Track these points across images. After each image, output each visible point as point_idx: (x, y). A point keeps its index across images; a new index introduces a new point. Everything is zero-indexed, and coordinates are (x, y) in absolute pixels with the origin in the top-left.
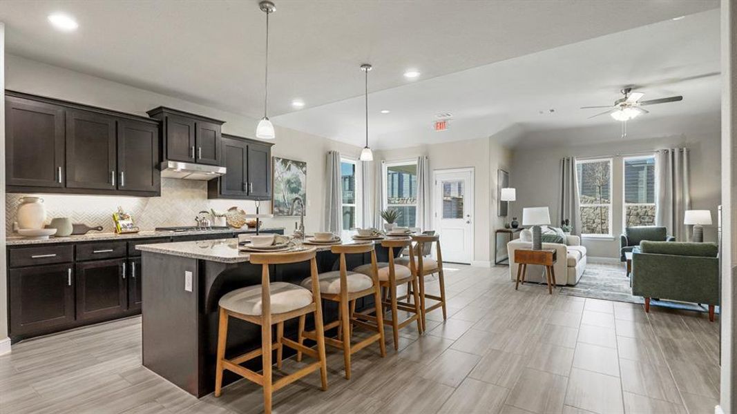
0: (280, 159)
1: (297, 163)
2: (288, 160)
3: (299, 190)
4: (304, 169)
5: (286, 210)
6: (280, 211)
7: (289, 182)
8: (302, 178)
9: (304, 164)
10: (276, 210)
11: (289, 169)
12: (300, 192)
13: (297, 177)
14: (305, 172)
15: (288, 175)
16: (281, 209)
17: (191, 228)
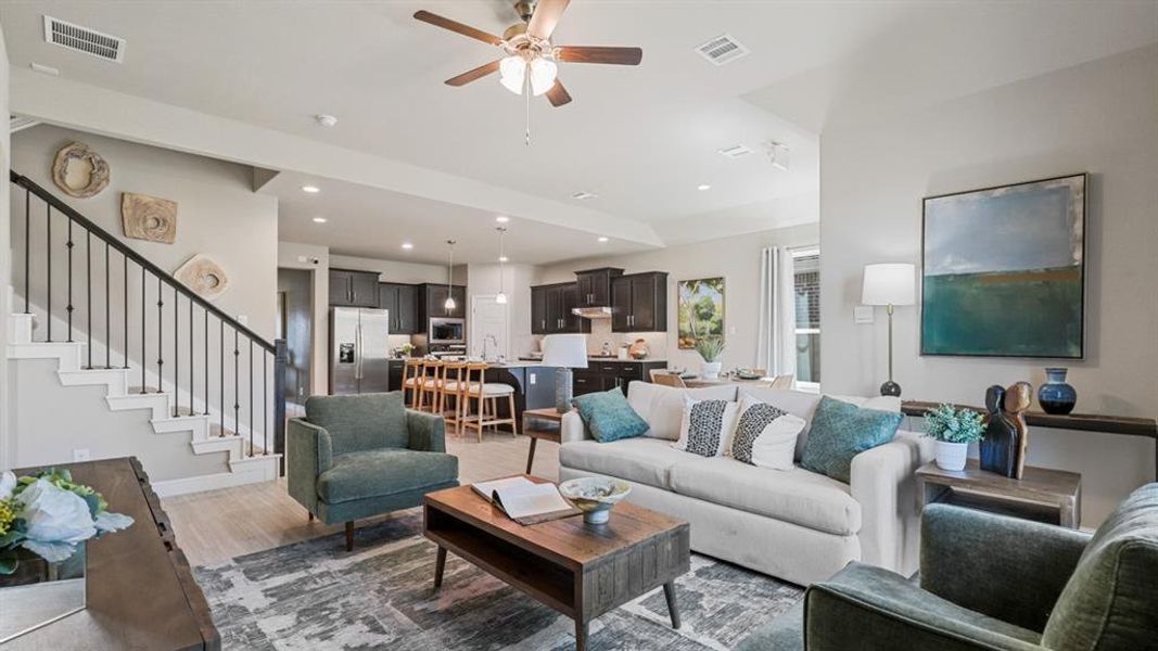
0: (684, 282)
1: (708, 282)
2: (696, 281)
3: (712, 315)
4: (720, 287)
5: (693, 342)
6: (686, 343)
7: (697, 307)
8: (717, 299)
9: (719, 280)
10: (682, 342)
11: (697, 291)
12: (713, 318)
13: (708, 299)
14: (721, 291)
15: (696, 300)
16: (687, 340)
17: (599, 357)
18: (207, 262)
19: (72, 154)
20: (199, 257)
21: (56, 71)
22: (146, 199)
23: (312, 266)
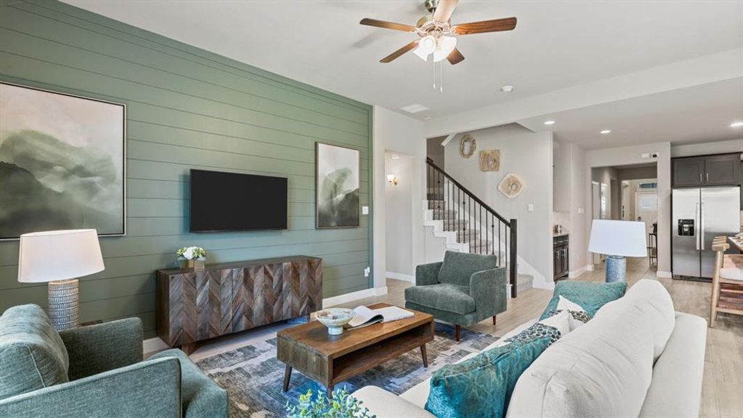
18: (512, 177)
19: (465, 141)
20: (508, 176)
21: (430, 118)
22: (488, 152)
23: (653, 160)
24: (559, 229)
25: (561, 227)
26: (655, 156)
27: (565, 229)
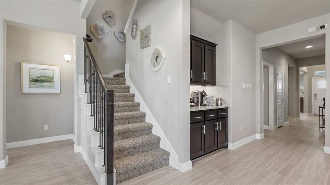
18: (156, 49)
19: (133, 24)
22: (144, 29)
23: (322, 32)
24: (219, 102)
25: (221, 100)
26: (323, 27)
27: (226, 102)
